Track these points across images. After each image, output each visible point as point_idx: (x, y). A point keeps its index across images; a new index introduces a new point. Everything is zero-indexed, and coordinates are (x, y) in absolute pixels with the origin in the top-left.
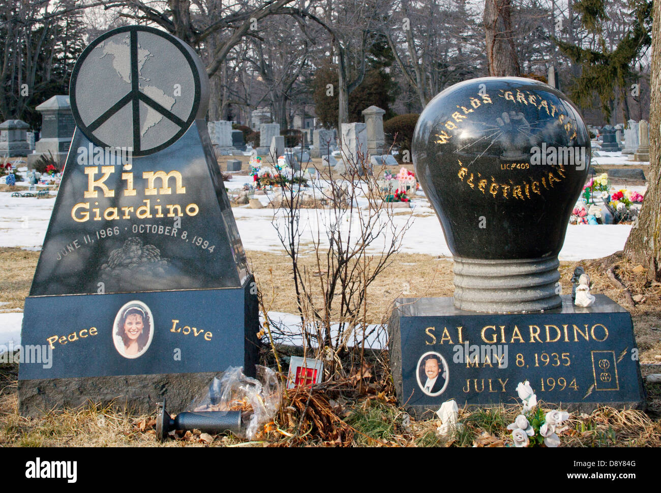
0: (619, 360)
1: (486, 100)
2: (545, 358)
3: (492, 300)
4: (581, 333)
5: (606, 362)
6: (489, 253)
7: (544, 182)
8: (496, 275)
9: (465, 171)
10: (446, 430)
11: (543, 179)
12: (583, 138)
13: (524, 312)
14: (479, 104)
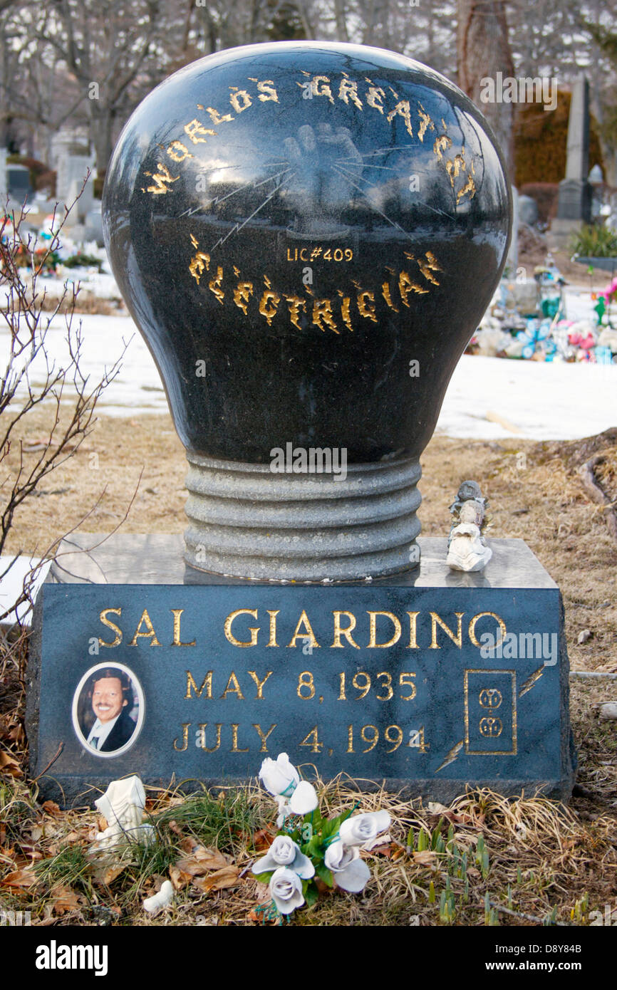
0: (525, 692)
1: (267, 94)
2: (362, 682)
3: (258, 553)
4: (448, 631)
5: (496, 695)
6: (255, 449)
7: (386, 295)
8: (268, 498)
9: (204, 262)
10: (114, 841)
11: (385, 287)
12: (495, 198)
13: (326, 580)
14: (248, 103)
